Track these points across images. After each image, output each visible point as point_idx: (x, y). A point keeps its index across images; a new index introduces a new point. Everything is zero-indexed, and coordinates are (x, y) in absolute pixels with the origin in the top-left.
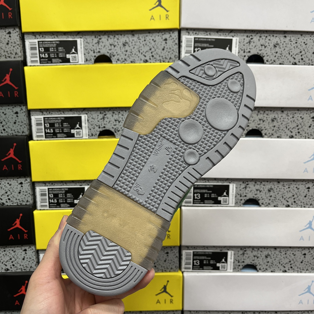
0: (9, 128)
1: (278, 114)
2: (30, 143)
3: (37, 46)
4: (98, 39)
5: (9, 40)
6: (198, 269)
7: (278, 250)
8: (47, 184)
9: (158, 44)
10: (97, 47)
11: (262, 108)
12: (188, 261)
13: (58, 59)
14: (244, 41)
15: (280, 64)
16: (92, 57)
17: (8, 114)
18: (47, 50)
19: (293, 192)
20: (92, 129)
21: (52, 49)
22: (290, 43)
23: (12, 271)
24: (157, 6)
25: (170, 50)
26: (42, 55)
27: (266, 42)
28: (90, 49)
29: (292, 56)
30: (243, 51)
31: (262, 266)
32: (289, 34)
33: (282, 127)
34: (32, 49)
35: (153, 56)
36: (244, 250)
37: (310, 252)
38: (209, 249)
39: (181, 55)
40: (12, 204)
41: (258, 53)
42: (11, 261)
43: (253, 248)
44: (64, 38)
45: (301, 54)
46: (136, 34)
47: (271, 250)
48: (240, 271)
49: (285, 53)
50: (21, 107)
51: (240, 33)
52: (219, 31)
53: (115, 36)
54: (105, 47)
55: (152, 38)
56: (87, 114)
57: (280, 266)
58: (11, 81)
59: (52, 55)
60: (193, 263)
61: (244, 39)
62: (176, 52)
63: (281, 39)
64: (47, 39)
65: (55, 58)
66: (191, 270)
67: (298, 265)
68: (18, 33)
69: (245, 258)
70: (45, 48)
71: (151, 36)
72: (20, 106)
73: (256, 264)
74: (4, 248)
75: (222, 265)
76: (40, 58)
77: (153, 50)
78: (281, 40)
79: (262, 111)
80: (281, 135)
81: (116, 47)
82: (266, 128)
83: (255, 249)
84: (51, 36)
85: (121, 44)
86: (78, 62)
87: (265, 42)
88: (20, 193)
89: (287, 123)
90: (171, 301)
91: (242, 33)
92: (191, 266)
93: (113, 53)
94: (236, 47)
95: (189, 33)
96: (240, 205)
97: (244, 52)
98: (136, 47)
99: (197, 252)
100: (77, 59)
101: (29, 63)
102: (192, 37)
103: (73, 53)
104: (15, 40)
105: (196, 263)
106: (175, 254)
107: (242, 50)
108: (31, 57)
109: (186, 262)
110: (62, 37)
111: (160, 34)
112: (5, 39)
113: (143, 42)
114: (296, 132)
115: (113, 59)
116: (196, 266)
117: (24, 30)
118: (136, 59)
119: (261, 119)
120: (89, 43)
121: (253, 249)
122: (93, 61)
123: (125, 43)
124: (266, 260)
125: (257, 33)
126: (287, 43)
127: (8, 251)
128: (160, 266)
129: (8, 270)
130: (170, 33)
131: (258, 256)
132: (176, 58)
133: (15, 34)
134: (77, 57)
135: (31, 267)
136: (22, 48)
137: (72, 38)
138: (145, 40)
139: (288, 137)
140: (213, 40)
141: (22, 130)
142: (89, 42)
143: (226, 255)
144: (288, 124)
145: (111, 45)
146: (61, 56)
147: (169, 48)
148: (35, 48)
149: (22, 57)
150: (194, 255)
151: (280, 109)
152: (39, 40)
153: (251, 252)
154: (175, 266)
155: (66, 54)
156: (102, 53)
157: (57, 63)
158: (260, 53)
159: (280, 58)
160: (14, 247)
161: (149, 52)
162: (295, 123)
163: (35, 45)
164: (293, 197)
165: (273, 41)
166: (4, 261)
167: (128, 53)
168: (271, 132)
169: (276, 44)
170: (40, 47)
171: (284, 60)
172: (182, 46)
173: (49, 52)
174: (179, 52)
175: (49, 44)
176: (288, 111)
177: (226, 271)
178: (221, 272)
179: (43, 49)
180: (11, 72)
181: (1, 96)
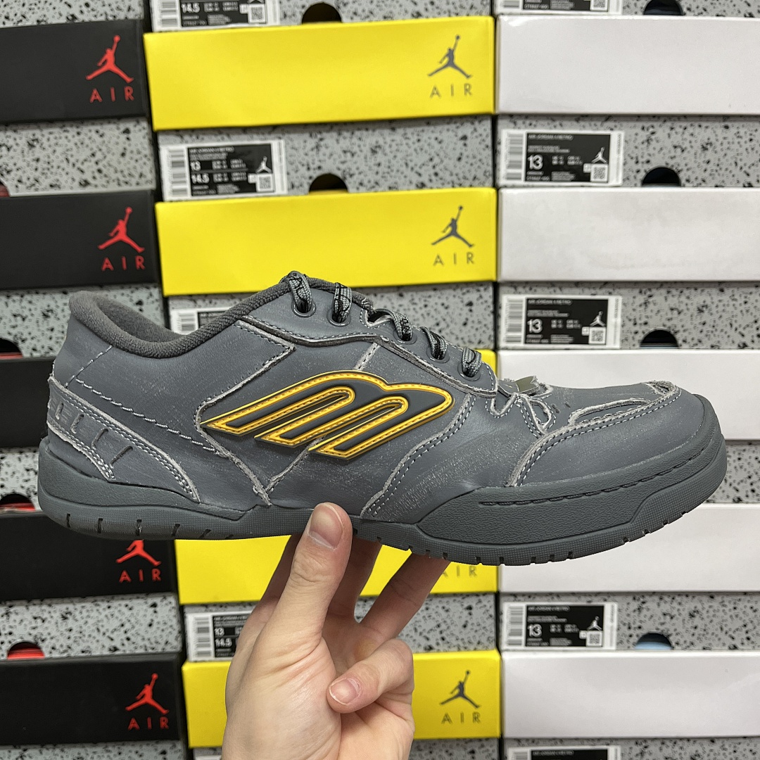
1: (713, 296)
3: (186, 159)
4: (316, 140)
5: (126, 146)
6: (538, 644)
7: (718, 599)
9: (447, 148)
10: (315, 157)
11: (676, 282)
12: (516, 627)
13: (230, 186)
14: (636, 139)
15: (717, 186)
16: (303, 180)
18: (206, 165)
19: (748, 469)
21: (217, 165)
22: (737, 140)
23: (124, 651)
24: (445, 66)
25: (473, 161)
26: (196, 177)
28: (300, 163)
29: (741, 168)
30: (634, 160)
31: (682, 636)
32: (734, 121)
33: (721, 324)
34: (175, 164)
35: (436, 174)
36: (642, 600)
38: (563, 598)
39: (497, 171)
41: (667, 164)
42: (123, 629)
43: (661, 595)
44: (242, 140)
46: (400, 127)
47: (701, 601)
48: (632, 648)
49: (727, 163)
50: (148, 291)
51: (627, 121)
52: (581, 118)
53: (353, 133)
54: (332, 158)
55: (433, 136)
57: (722, 635)
58: (128, 235)
59: (218, 177)
60: (528, 631)
61: (636, 134)
62: (488, 165)
63: (717, 133)
64: (207, 141)
65: (223, 183)
66: (523, 647)
68: (146, 131)
69: (642, 618)
70: (202, 163)
71: (433, 132)
72: (148, 288)
73: (669, 633)
74: (108, 602)
75: (591, 635)
76: (192, 184)
77: (436, 160)
78: (716, 135)
79: (677, 289)
80: (719, 342)
81: (355, 158)
82: (685, 328)
83: (666, 598)
84: (216, 135)
85: (367, 150)
86: (273, 191)
87: (683, 139)
89: (733, 316)
90: (476, 718)
91: (632, 120)
92: (523, 638)
93: (350, 169)
94: (618, 152)
95: (515, 123)
97: (637, 162)
98: (400, 155)
99: (536, 607)
100: (272, 184)
101: (167, 195)
102: (522, 132)
103: (264, 172)
104: (139, 147)
105: (534, 630)
106: (487, 611)
108: (173, 183)
109: (512, 630)
110: (238, 139)
111: (453, 126)
112: (117, 143)
113: (414, 143)
114: (752, 334)
115: (349, 182)
116: (533, 637)
117: (158, 124)
118: (401, 181)
119: (674, 307)
120: (296, 149)
121: (661, 599)
122: (307, 187)
123: (376, 147)
124: (690, 622)
125: (665, 121)
126: (731, 141)
127: (116, 608)
128: (454, 638)
129: (116, 649)
130: (473, 123)
131: (673, 614)
132: (487, 177)
133: (139, 133)
134: (271, 180)
135: (167, 643)
136: (154, 163)
137: (261, 139)
138: (419, 140)
139: (736, 346)
140: (568, 137)
142: (297, 146)
143: (599, 611)
144: (735, 319)
145: (345, 152)
146: (238, 179)
147: (471, 156)
148: (180, 164)
149: (154, 182)
150: (529, 613)
151: (717, 284)
152: (190, 145)
153: (657, 606)
154: (486, 637)
155: (248, 173)
156: (325, 170)
157: (229, 193)
158: (672, 164)
159: (716, 174)
160: (130, 599)
161: (428, 166)
162: (750, 316)
163: (183, 156)
164: (749, 481)
165: (700, 138)
166: (107, 630)
167: (382, 169)
168: (697, 335)
169: (707, 144)
170: (192, 159)
171: (724, 178)
172: (499, 153)
173: (210, 171)
174: (495, 166)
175: (212, 153)
176: (735, 290)
177: (600, 648)
178: (588, 651)
179: (198, 164)
180: (130, 215)
181: (106, 269)
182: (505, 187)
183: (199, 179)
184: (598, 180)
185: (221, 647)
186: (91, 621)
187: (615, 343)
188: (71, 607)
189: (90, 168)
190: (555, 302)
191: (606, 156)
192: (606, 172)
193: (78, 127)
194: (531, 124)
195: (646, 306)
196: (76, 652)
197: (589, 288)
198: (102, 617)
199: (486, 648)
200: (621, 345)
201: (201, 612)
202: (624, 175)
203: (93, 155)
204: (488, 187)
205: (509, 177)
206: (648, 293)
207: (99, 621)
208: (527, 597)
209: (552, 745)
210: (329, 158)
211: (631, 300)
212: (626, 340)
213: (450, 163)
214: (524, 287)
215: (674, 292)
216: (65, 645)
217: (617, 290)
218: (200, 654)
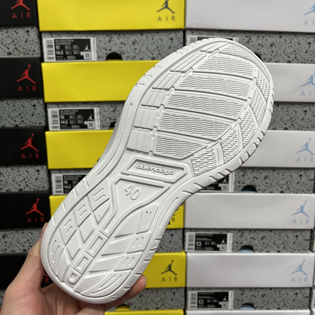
0: (27, 120)
2: (47, 133)
3: (53, 44)
4: (109, 38)
5: (28, 38)
6: (200, 249)
7: (273, 232)
8: (62, 171)
9: (164, 43)
10: (109, 45)
12: (191, 242)
13: (72, 56)
14: (243, 41)
15: (276, 62)
16: (103, 55)
17: (26, 106)
18: (62, 47)
19: (287, 179)
20: (104, 121)
21: (67, 47)
22: (285, 43)
24: (164, 8)
25: (175, 49)
27: (264, 42)
28: (102, 47)
29: (286, 55)
31: (258, 247)
32: (284, 35)
33: (277, 119)
34: (49, 46)
35: (160, 54)
36: (242, 232)
37: (301, 234)
38: (210, 231)
40: (29, 190)
41: (256, 52)
42: (28, 242)
43: (250, 230)
44: (78, 37)
45: (294, 53)
46: (145, 33)
47: (266, 233)
48: (238, 251)
49: (281, 52)
50: (38, 101)
51: (240, 33)
52: (220, 31)
53: (125, 35)
54: (116, 46)
55: (159, 38)
56: (99, 107)
57: (274, 246)
58: (29, 76)
59: (67, 52)
60: (196, 244)
61: (243, 39)
63: (277, 39)
64: (63, 37)
65: (69, 55)
66: (193, 251)
67: (290, 246)
68: (36, 32)
69: (242, 239)
71: (158, 36)
72: (38, 99)
73: (253, 245)
74: (22, 231)
75: (221, 246)
76: (56, 55)
77: (160, 48)
80: (276, 127)
81: (126, 46)
83: (253, 232)
84: (67, 34)
85: (130, 43)
86: (91, 59)
87: (262, 42)
88: (37, 179)
89: (282, 116)
90: (176, 279)
92: (194, 247)
93: (123, 51)
95: (193, 33)
96: (239, 191)
98: (144, 46)
99: (200, 234)
100: (90, 56)
101: (46, 59)
102: (196, 36)
103: (87, 51)
104: (33, 38)
106: (179, 236)
108: (48, 54)
109: (189, 243)
110: (76, 37)
111: (167, 34)
112: (24, 37)
113: (151, 40)
114: (290, 124)
115: (123, 56)
116: (198, 246)
117: (42, 28)
118: (145, 56)
120: (101, 42)
122: (105, 58)
123: (135, 42)
124: (262, 241)
125: (255, 34)
126: (282, 42)
127: (25, 233)
128: (165, 247)
129: (25, 251)
130: (175, 33)
131: (255, 238)
133: (33, 33)
134: (90, 54)
136: (40, 46)
137: (86, 37)
138: (153, 39)
139: (283, 129)
141: (39, 121)
142: (101, 40)
143: (225, 237)
145: (121, 43)
146: (76, 53)
147: (175, 46)
148: (51, 46)
149: (40, 54)
150: (196, 237)
152: (55, 38)
153: (248, 234)
154: (179, 246)
155: (80, 51)
156: (113, 51)
157: (72, 59)
158: (258, 52)
159: (276, 57)
160: (32, 229)
161: (156, 50)
162: (289, 116)
163: (52, 43)
164: (287, 184)
165: (269, 41)
166: (22, 242)
167: (137, 51)
169: (272, 44)
170: (56, 44)
171: (279, 58)
173: (64, 50)
175: (65, 42)
176: (283, 106)
177: (225, 251)
178: (221, 252)
179: (59, 47)
180: (30, 68)
181: (20, 90)
183: (59, 53)
186: (15, 239)
188: (6, 233)
189: (12, 47)
193: (7, 29)
194: (199, 33)
196: (9, 251)
198: (20, 237)
199: (179, 251)
203: (13, 41)
207: (18, 239)
208: (196, 230)
209: (206, 290)
213: (166, 49)
216: (4, 248)
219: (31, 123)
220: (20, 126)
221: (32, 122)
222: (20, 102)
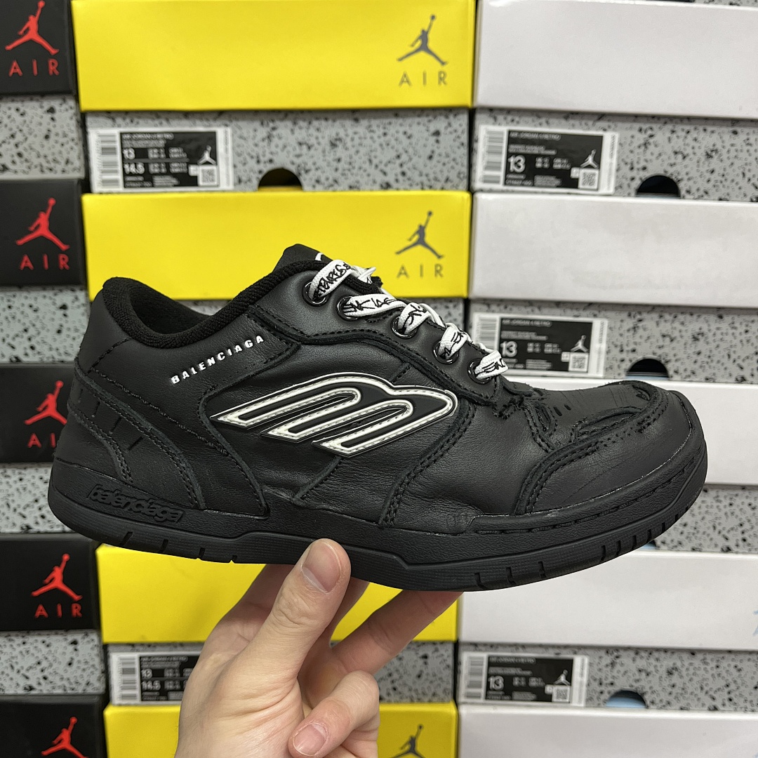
0: (43, 345)
1: (710, 323)
3: (118, 145)
4: (268, 129)
5: (51, 127)
6: (499, 698)
7: (700, 656)
9: (417, 144)
10: (266, 149)
11: (669, 306)
12: (475, 678)
13: (168, 178)
14: (632, 142)
15: (720, 200)
16: (252, 174)
17: (42, 309)
18: (141, 153)
19: (740, 516)
21: (153, 153)
22: (746, 148)
23: (41, 690)
24: (417, 51)
25: (446, 160)
26: (130, 166)
27: (688, 145)
28: (249, 154)
29: (749, 180)
30: (629, 166)
31: (658, 695)
32: (744, 126)
33: (718, 355)
34: (106, 151)
35: (403, 174)
36: (615, 654)
38: (528, 649)
39: (473, 173)
40: (49, 530)
41: (666, 172)
42: (39, 668)
43: (637, 650)
44: (184, 126)
46: (364, 118)
47: (681, 658)
48: (602, 705)
49: (733, 173)
50: (73, 294)
51: (623, 121)
52: (571, 116)
53: (310, 123)
54: (286, 150)
55: (402, 130)
57: (701, 695)
58: (51, 228)
59: (154, 168)
60: (488, 683)
61: (633, 137)
62: (462, 165)
63: (724, 139)
64: (143, 126)
65: (161, 174)
66: (482, 700)
67: (746, 695)
68: (73, 111)
69: (615, 673)
70: (137, 151)
71: (401, 125)
72: (73, 290)
73: (644, 690)
74: (23, 637)
75: (558, 690)
76: (125, 174)
77: (404, 157)
78: (723, 142)
79: (670, 314)
80: (714, 374)
81: (312, 151)
82: (677, 357)
83: (643, 654)
84: (153, 119)
85: (325, 142)
86: (218, 186)
87: (685, 145)
89: (731, 346)
91: (628, 121)
92: (482, 691)
93: (306, 164)
94: (611, 155)
95: (495, 119)
97: (632, 169)
98: (363, 151)
99: (498, 657)
100: (216, 178)
101: (96, 187)
102: (503, 129)
103: (207, 163)
104: (66, 129)
106: (444, 660)
107: (626, 164)
108: (103, 172)
109: (470, 681)
110: (179, 125)
111: (424, 120)
112: (41, 124)
113: (379, 137)
114: (753, 367)
115: (304, 179)
116: (494, 690)
117: (87, 103)
118: (364, 180)
119: (666, 333)
120: (245, 139)
121: (637, 653)
122: (255, 182)
123: (336, 140)
124: (667, 680)
125: (666, 123)
126: (739, 148)
127: (32, 644)
128: (407, 689)
129: (31, 688)
130: (447, 117)
131: (649, 671)
132: (461, 179)
133: (66, 113)
134: (215, 173)
135: (88, 684)
136: (81, 149)
137: (205, 126)
138: (385, 134)
139: (733, 379)
140: (555, 137)
141: (76, 348)
142: (245, 135)
143: (568, 665)
144: (733, 349)
145: (300, 144)
146: (177, 170)
147: (444, 154)
148: (112, 151)
149: (83, 170)
150: (490, 664)
151: (715, 310)
152: (123, 130)
153: (631, 661)
154: (442, 689)
155: (189, 164)
156: (278, 164)
157: (167, 186)
158: (671, 172)
159: (721, 186)
160: (48, 635)
161: (395, 163)
162: (750, 347)
163: (114, 141)
164: (740, 529)
165: (704, 143)
166: (22, 668)
167: (342, 165)
168: (690, 366)
169: (712, 151)
170: (125, 146)
171: (730, 191)
172: (476, 152)
173: (146, 161)
174: (470, 166)
175: (148, 139)
176: (736, 317)
177: (568, 705)
178: (556, 707)
179: (132, 151)
180: (53, 207)
181: (25, 267)
182: (482, 191)
183: (132, 169)
184: (587, 186)
185: (148, 690)
186: (4, 658)
187: (598, 371)
189: (8, 153)
190: (532, 323)
191: (598, 160)
192: (596, 178)
194: (513, 121)
195: (635, 331)
197: (572, 309)
198: (16, 653)
199: (442, 701)
200: (605, 374)
201: (127, 651)
202: (616, 182)
203: (13, 136)
204: (462, 190)
205: (486, 180)
206: (638, 317)
207: (13, 658)
208: (488, 647)
210: (282, 150)
211: (619, 324)
212: (611, 368)
213: (420, 162)
214: (498, 305)
215: (667, 316)
217: (603, 313)
218: (124, 697)
219: (54, 353)
220: (24, 359)
221: (57, 349)
222: (26, 298)
